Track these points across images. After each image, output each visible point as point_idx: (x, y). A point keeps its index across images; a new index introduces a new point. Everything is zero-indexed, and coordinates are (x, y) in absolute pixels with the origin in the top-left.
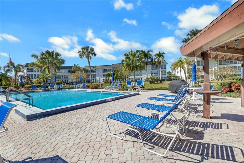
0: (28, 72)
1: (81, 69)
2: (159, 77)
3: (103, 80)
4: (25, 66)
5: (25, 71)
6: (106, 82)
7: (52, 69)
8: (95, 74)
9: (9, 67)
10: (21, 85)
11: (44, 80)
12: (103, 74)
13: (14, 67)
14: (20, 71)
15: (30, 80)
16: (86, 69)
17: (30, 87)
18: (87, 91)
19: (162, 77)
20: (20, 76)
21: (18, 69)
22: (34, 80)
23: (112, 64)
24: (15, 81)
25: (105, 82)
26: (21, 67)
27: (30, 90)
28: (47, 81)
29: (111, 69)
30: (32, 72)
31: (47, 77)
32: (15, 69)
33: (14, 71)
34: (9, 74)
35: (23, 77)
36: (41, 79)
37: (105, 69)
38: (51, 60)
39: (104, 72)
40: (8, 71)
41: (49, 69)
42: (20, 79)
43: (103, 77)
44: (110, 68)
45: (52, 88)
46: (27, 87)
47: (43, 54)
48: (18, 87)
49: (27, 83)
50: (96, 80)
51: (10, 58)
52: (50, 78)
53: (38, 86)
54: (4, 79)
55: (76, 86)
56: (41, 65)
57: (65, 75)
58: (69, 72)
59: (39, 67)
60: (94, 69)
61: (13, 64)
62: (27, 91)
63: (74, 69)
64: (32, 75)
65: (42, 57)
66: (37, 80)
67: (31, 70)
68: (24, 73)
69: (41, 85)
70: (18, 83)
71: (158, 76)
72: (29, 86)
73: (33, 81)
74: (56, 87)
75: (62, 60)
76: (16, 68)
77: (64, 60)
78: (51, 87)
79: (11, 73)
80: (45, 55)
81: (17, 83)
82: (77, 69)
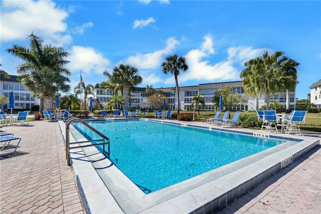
0: (97, 94)
1: (156, 91)
2: (285, 106)
3: (185, 106)
4: (95, 88)
5: (95, 93)
6: (189, 110)
7: (126, 90)
8: (174, 98)
9: (79, 88)
10: (90, 110)
11: (116, 104)
12: (185, 99)
13: (84, 87)
14: (90, 93)
15: (100, 104)
16: (162, 91)
17: (100, 113)
18: (181, 124)
19: (290, 106)
20: (90, 99)
21: (88, 90)
22: (105, 104)
23: (200, 84)
24: (84, 105)
25: (187, 110)
26: (91, 88)
27: (100, 117)
28: (119, 106)
29: (197, 91)
30: (102, 94)
31: (120, 100)
32: (85, 91)
33: (84, 92)
34: (79, 96)
35: (93, 99)
36: (114, 102)
37: (189, 92)
38: (126, 77)
39: (186, 96)
40: (78, 92)
41: (123, 90)
42: (89, 102)
43: (185, 103)
44: (195, 90)
45: (126, 116)
46: (97, 113)
47: (116, 70)
48: (87, 112)
49: (97, 108)
50: (175, 106)
51: (81, 77)
52: (123, 102)
53: (109, 113)
54: (73, 102)
55: (157, 115)
56: (113, 85)
57: (136, 99)
58: (141, 95)
59: (110, 87)
60: (173, 91)
61: (83, 85)
62: (97, 118)
63: (148, 91)
64: (101, 98)
65: (115, 73)
66: (109, 104)
67: (101, 92)
68: (94, 95)
69: (112, 111)
70: (88, 107)
71: (283, 104)
72: (99, 111)
73: (103, 106)
74: (131, 115)
75: (139, 77)
76: (86, 88)
77: (141, 77)
78: (124, 115)
79: (82, 95)
80: (119, 71)
81: (86, 107)
82: (151, 91)
